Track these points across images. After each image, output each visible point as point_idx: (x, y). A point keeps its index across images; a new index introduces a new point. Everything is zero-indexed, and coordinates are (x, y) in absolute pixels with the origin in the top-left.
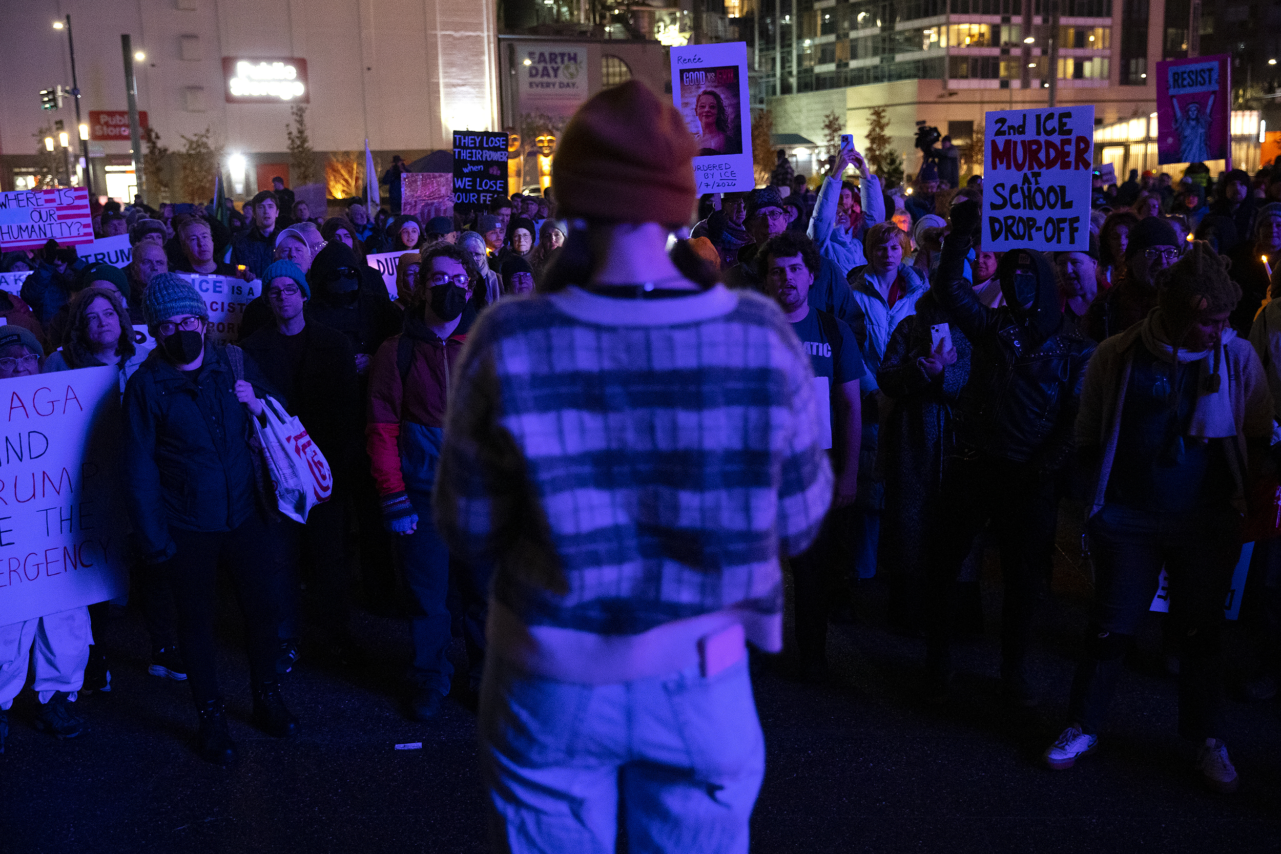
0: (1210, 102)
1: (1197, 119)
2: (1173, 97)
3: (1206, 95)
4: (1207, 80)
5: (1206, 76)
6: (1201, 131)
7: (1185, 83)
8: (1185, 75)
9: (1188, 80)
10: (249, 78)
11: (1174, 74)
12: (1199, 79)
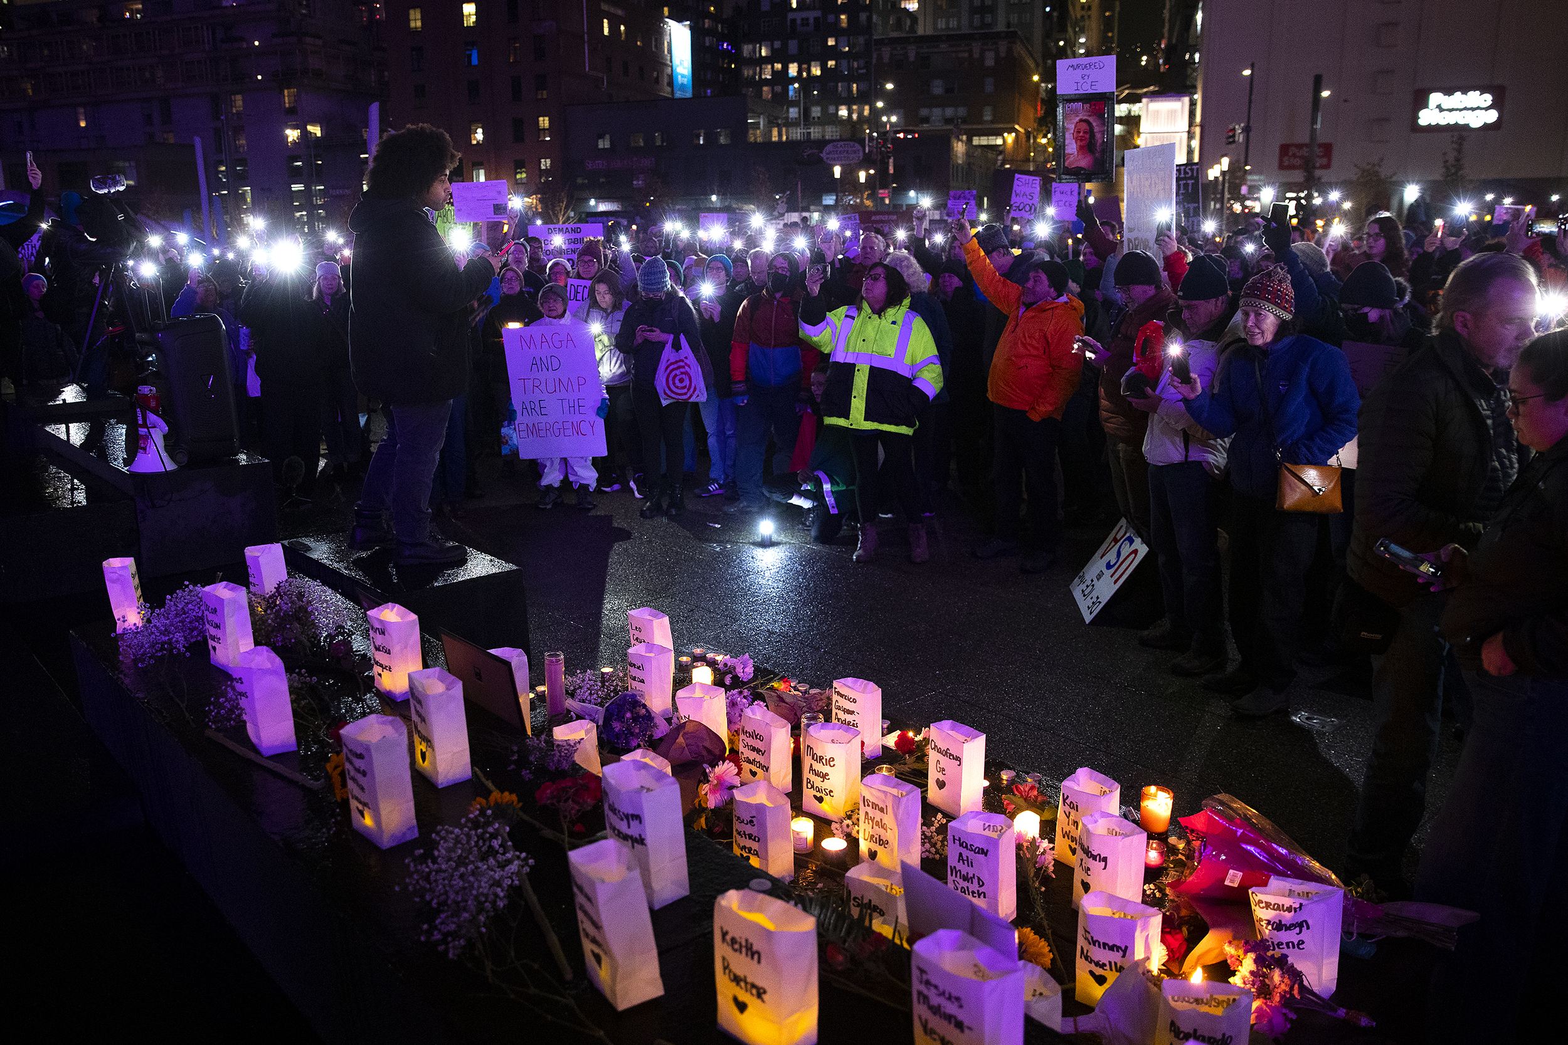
10: (1439, 107)
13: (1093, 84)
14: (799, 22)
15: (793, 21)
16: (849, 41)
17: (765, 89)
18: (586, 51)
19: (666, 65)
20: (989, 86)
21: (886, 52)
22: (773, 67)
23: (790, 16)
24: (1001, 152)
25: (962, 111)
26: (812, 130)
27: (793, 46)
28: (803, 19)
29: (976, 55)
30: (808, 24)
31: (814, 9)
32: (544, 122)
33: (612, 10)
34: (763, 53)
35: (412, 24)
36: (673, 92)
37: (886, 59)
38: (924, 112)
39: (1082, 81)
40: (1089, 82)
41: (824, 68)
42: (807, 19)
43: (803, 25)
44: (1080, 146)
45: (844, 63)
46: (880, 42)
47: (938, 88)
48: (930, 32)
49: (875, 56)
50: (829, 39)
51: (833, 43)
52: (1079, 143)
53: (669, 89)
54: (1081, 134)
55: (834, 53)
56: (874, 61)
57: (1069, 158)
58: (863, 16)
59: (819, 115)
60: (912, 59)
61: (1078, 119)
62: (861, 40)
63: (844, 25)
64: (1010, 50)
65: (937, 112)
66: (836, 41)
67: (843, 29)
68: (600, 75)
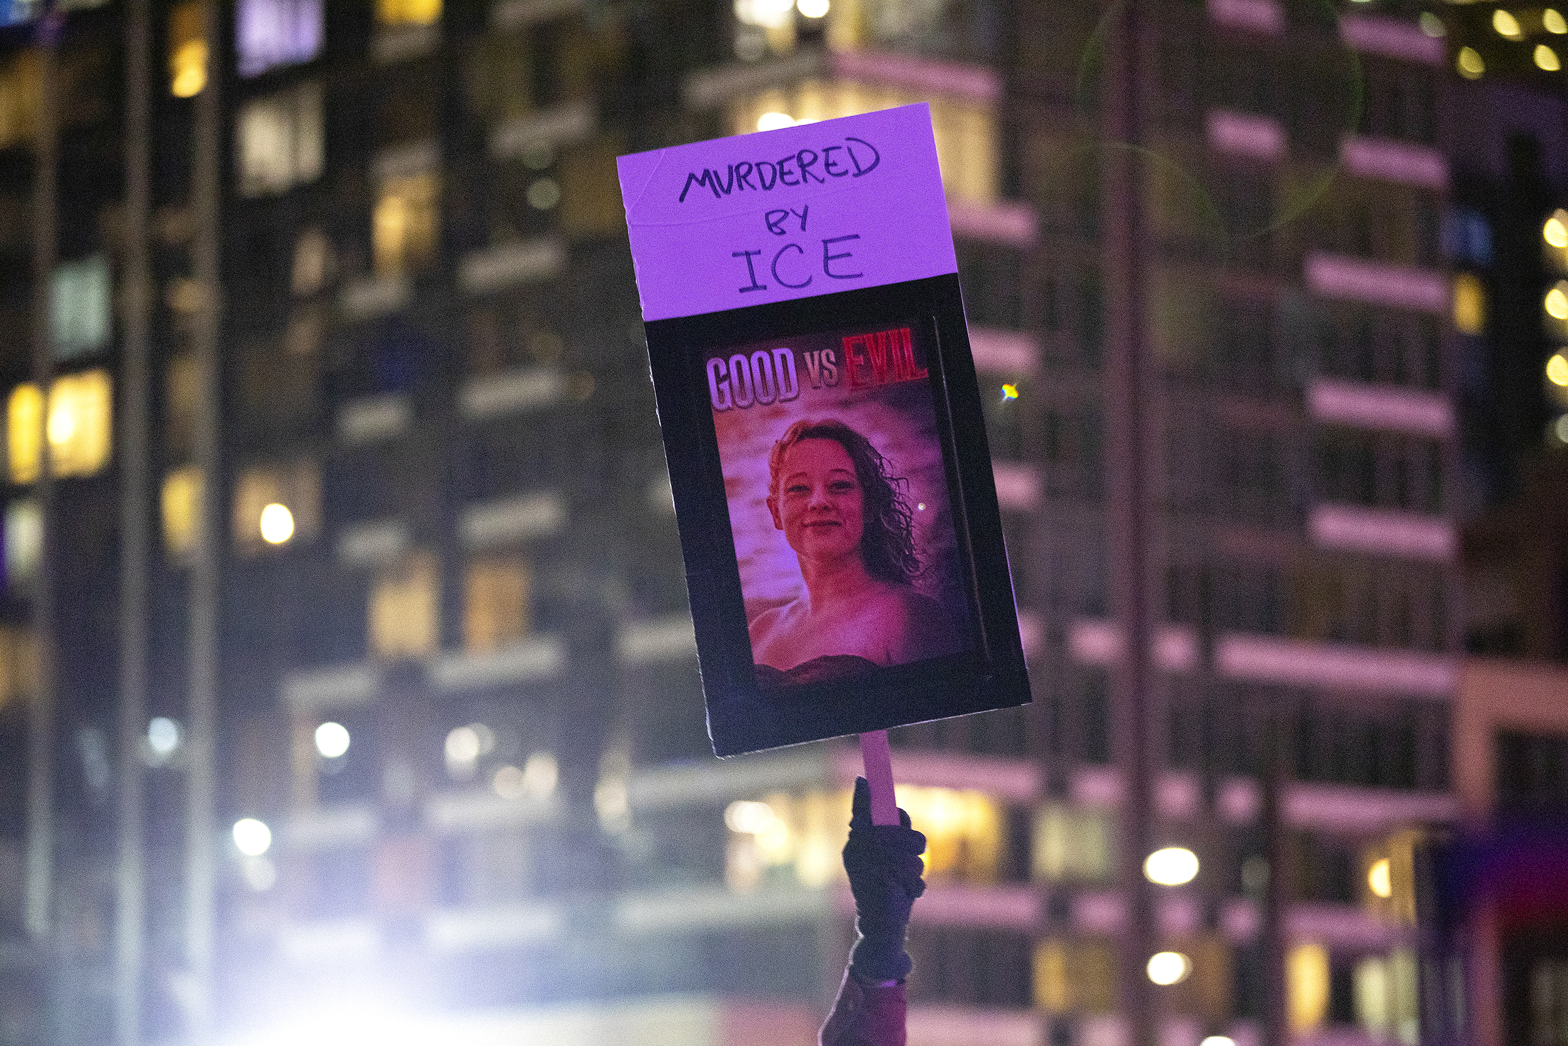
13: (834, 249)
39: (771, 244)
40: (811, 240)
44: (820, 555)
52: (811, 543)
54: (816, 498)
57: (768, 622)
61: (781, 429)
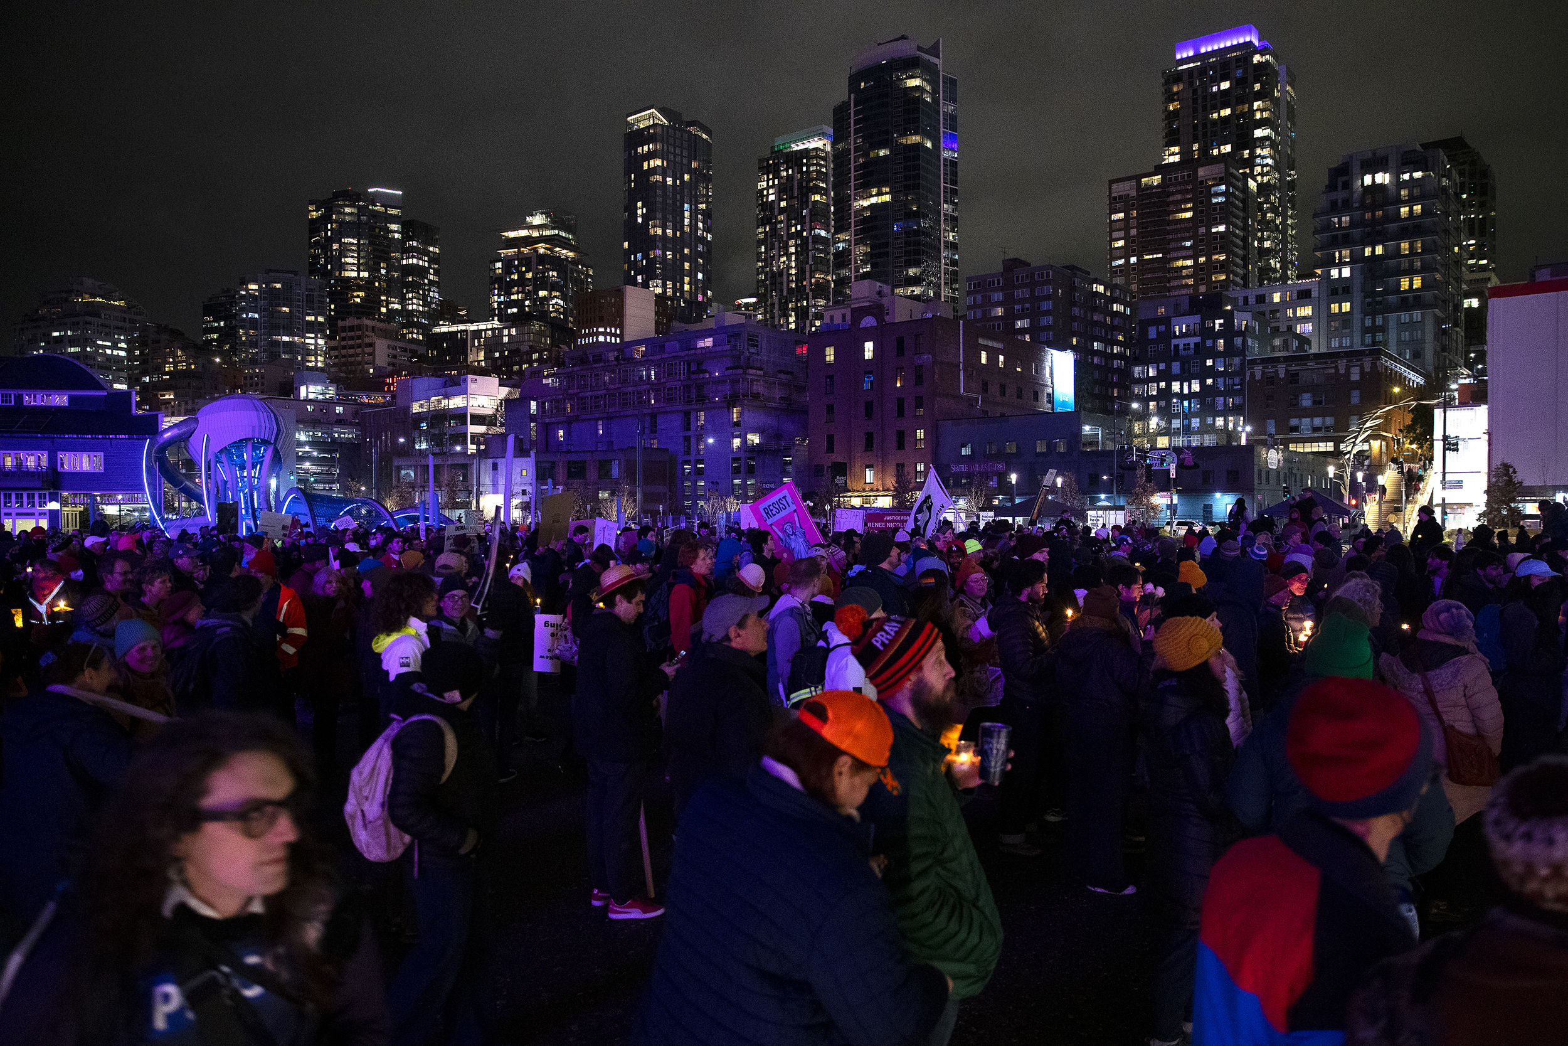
0: (796, 519)
1: (794, 533)
2: (771, 525)
3: (791, 515)
4: (786, 505)
5: (784, 502)
6: (801, 540)
7: (774, 512)
8: (771, 508)
9: (775, 510)
11: (764, 509)
12: (781, 506)
14: (1181, 347)
15: (1176, 346)
16: (1225, 362)
17: (1151, 404)
18: (962, 378)
19: (1047, 386)
20: (1355, 397)
21: (1258, 371)
22: (1158, 386)
23: (1174, 342)
24: (1368, 457)
25: (1329, 421)
26: (1192, 439)
27: (1176, 367)
28: (1184, 345)
29: (1342, 371)
30: (1189, 349)
31: (1195, 335)
32: (920, 434)
33: (990, 343)
34: (1151, 374)
35: (828, 359)
36: (1053, 409)
37: (1258, 376)
38: (1294, 422)
41: (1203, 384)
42: (1189, 344)
43: (1184, 349)
45: (1220, 380)
46: (1253, 362)
47: (1306, 401)
48: (1324, 350)
49: (1248, 374)
50: (1208, 361)
51: (1211, 364)
53: (1050, 406)
55: (1212, 372)
56: (1248, 378)
58: (1238, 341)
59: (1198, 425)
60: (1282, 376)
62: (1237, 360)
63: (1221, 348)
64: (1374, 366)
65: (1306, 421)
66: (1214, 362)
67: (1220, 352)
68: (975, 396)
